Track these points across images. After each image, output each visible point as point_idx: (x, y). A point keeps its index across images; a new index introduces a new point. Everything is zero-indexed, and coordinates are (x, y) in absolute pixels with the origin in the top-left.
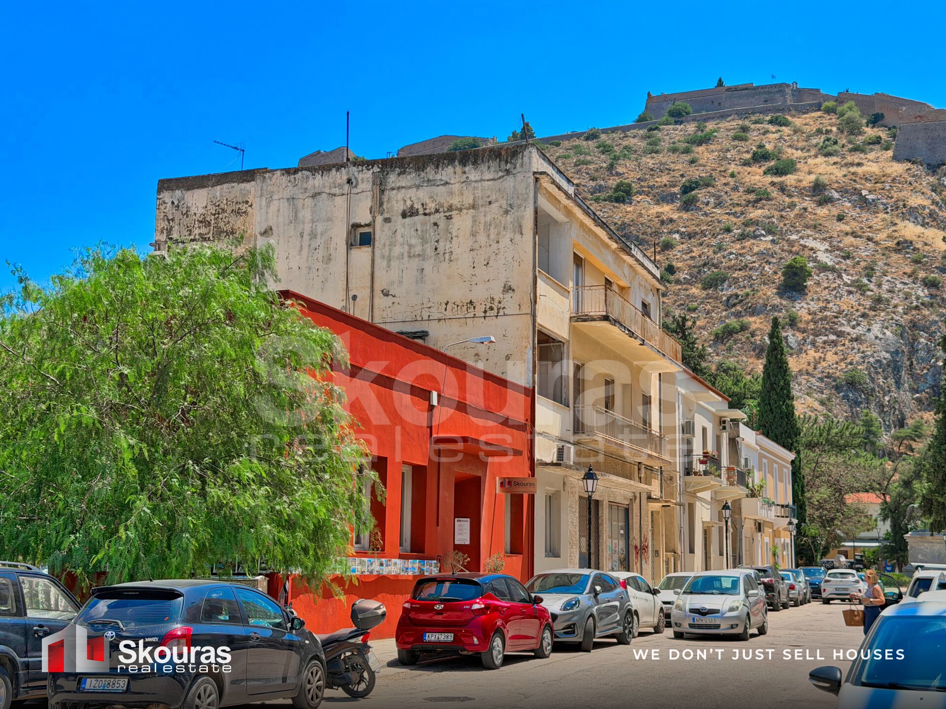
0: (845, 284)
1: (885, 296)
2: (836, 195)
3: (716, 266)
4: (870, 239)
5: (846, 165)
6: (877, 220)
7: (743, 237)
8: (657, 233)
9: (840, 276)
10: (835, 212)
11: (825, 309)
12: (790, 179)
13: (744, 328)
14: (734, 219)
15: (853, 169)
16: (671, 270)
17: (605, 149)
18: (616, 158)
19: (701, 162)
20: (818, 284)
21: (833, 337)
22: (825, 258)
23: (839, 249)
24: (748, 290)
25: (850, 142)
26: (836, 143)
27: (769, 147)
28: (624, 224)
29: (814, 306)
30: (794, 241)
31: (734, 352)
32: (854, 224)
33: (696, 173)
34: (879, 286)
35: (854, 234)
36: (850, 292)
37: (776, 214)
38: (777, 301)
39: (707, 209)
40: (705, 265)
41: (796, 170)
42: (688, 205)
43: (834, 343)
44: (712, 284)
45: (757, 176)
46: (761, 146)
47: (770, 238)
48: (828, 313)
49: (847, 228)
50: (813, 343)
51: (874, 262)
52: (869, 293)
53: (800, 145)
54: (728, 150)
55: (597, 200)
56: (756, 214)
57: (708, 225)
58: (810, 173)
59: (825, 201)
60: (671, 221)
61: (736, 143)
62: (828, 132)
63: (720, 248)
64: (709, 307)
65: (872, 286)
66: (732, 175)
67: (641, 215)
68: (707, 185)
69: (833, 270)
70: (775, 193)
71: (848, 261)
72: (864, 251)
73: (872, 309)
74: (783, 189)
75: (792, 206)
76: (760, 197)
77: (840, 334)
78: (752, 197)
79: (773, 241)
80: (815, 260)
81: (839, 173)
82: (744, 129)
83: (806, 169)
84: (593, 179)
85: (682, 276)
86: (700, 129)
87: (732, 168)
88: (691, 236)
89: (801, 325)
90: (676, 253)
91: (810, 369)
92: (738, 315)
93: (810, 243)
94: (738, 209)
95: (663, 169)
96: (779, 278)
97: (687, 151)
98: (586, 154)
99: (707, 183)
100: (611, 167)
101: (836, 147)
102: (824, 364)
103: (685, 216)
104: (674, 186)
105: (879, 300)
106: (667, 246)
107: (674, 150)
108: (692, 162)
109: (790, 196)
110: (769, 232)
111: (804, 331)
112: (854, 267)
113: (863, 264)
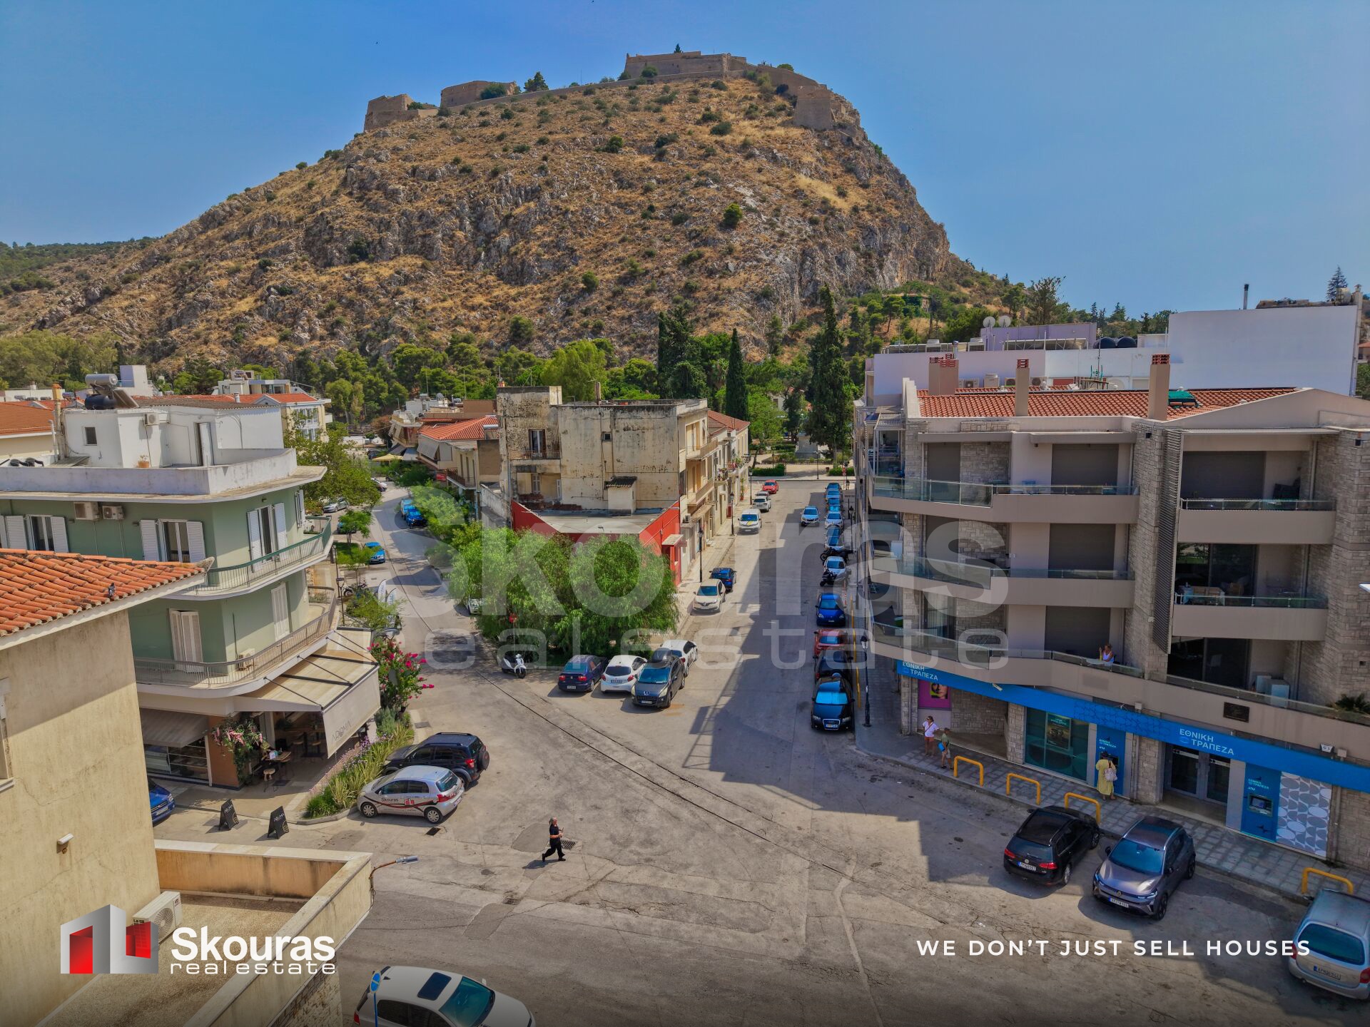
0: (763, 223)
1: (787, 231)
2: (757, 152)
3: (681, 207)
4: (778, 187)
5: (763, 128)
6: (782, 172)
7: (697, 185)
8: (640, 179)
9: (760, 217)
10: (757, 166)
11: (750, 241)
12: (727, 138)
13: (700, 256)
14: (692, 170)
15: (768, 132)
16: (651, 208)
17: (601, 107)
18: (609, 116)
19: (668, 121)
20: (746, 222)
21: (755, 263)
22: (751, 202)
23: (760, 195)
24: (702, 227)
25: (766, 108)
26: (756, 109)
27: (713, 109)
28: (618, 171)
29: (745, 239)
30: (732, 188)
31: (696, 274)
32: (768, 175)
33: (667, 131)
34: (783, 223)
35: (768, 183)
36: (766, 229)
37: (719, 166)
38: (720, 236)
39: (675, 160)
40: (674, 206)
41: (732, 131)
42: (660, 156)
43: (756, 267)
44: (678, 221)
45: (704, 134)
46: (708, 109)
47: (716, 186)
48: (752, 245)
49: (764, 178)
50: (743, 267)
51: (781, 206)
52: (778, 229)
53: (734, 108)
54: (686, 111)
55: (597, 150)
56: (707, 166)
57: (675, 173)
58: (740, 134)
59: (750, 156)
60: (650, 169)
61: (692, 105)
62: (752, 98)
63: (683, 193)
64: (678, 239)
65: (779, 224)
66: (690, 133)
67: (629, 164)
68: (673, 141)
69: (754, 211)
70: (718, 150)
71: (765, 204)
72: (775, 197)
73: (779, 241)
74: (722, 145)
75: (729, 160)
76: (709, 154)
77: (759, 260)
78: (702, 152)
79: (717, 189)
80: (744, 203)
81: (759, 135)
82: (696, 92)
83: (738, 130)
84: (595, 133)
85: (660, 213)
86: (666, 90)
87: (690, 127)
88: (665, 181)
89: (736, 254)
90: (655, 195)
91: (741, 286)
92: (696, 245)
93: (742, 190)
94: (694, 162)
95: (642, 125)
96: (721, 218)
97: (657, 110)
98: (588, 109)
99: (672, 139)
100: (606, 123)
101: (757, 113)
102: (750, 283)
103: (660, 165)
104: (650, 141)
105: (782, 234)
106: (647, 190)
107: (648, 109)
108: (662, 120)
109: (728, 152)
110: (716, 181)
111: (737, 259)
112: (767, 208)
113: (774, 207)
